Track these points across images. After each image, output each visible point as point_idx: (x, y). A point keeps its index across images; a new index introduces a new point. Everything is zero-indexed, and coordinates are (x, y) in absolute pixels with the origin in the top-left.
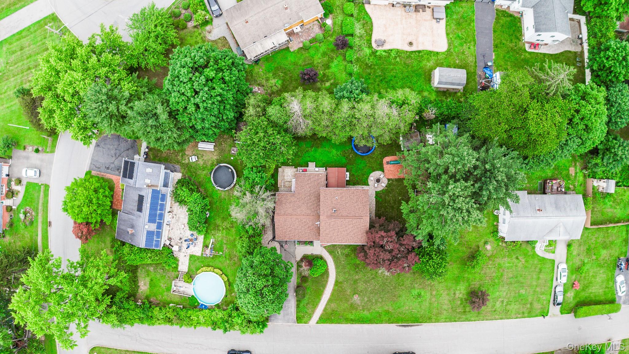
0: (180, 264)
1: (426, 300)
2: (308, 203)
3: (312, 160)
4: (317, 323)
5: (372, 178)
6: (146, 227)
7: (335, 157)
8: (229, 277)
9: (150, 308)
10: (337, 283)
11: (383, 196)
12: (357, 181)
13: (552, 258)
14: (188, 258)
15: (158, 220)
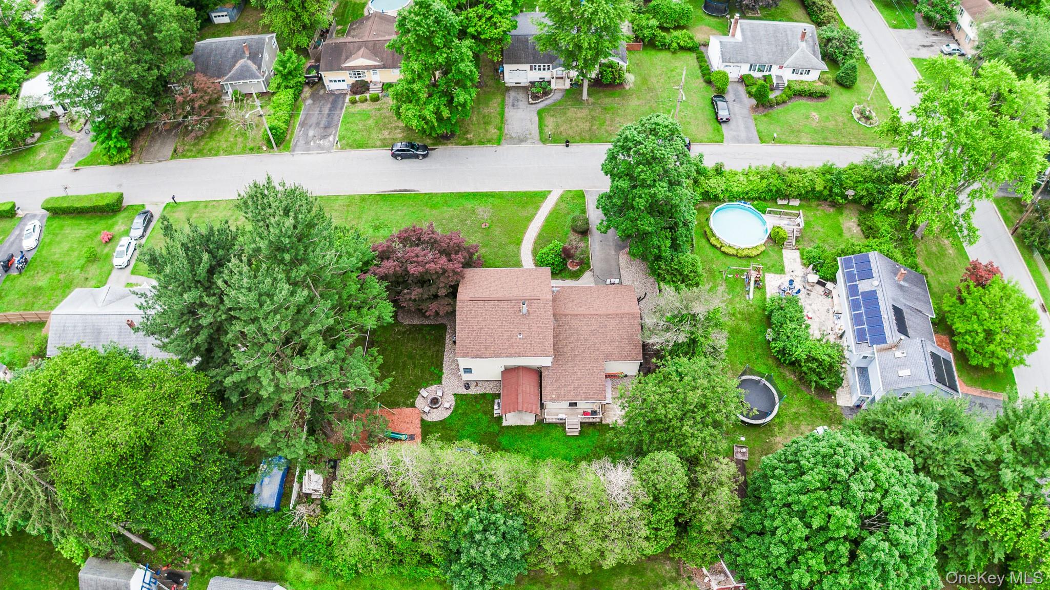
0: (799, 260)
1: (366, 222)
2: (578, 340)
3: (572, 441)
4: (550, 192)
5: (447, 405)
6: (876, 283)
7: (524, 446)
8: (708, 246)
9: (831, 187)
10: (519, 243)
11: (428, 376)
12: (477, 402)
13: (133, 276)
14: (786, 269)
15: (861, 314)
